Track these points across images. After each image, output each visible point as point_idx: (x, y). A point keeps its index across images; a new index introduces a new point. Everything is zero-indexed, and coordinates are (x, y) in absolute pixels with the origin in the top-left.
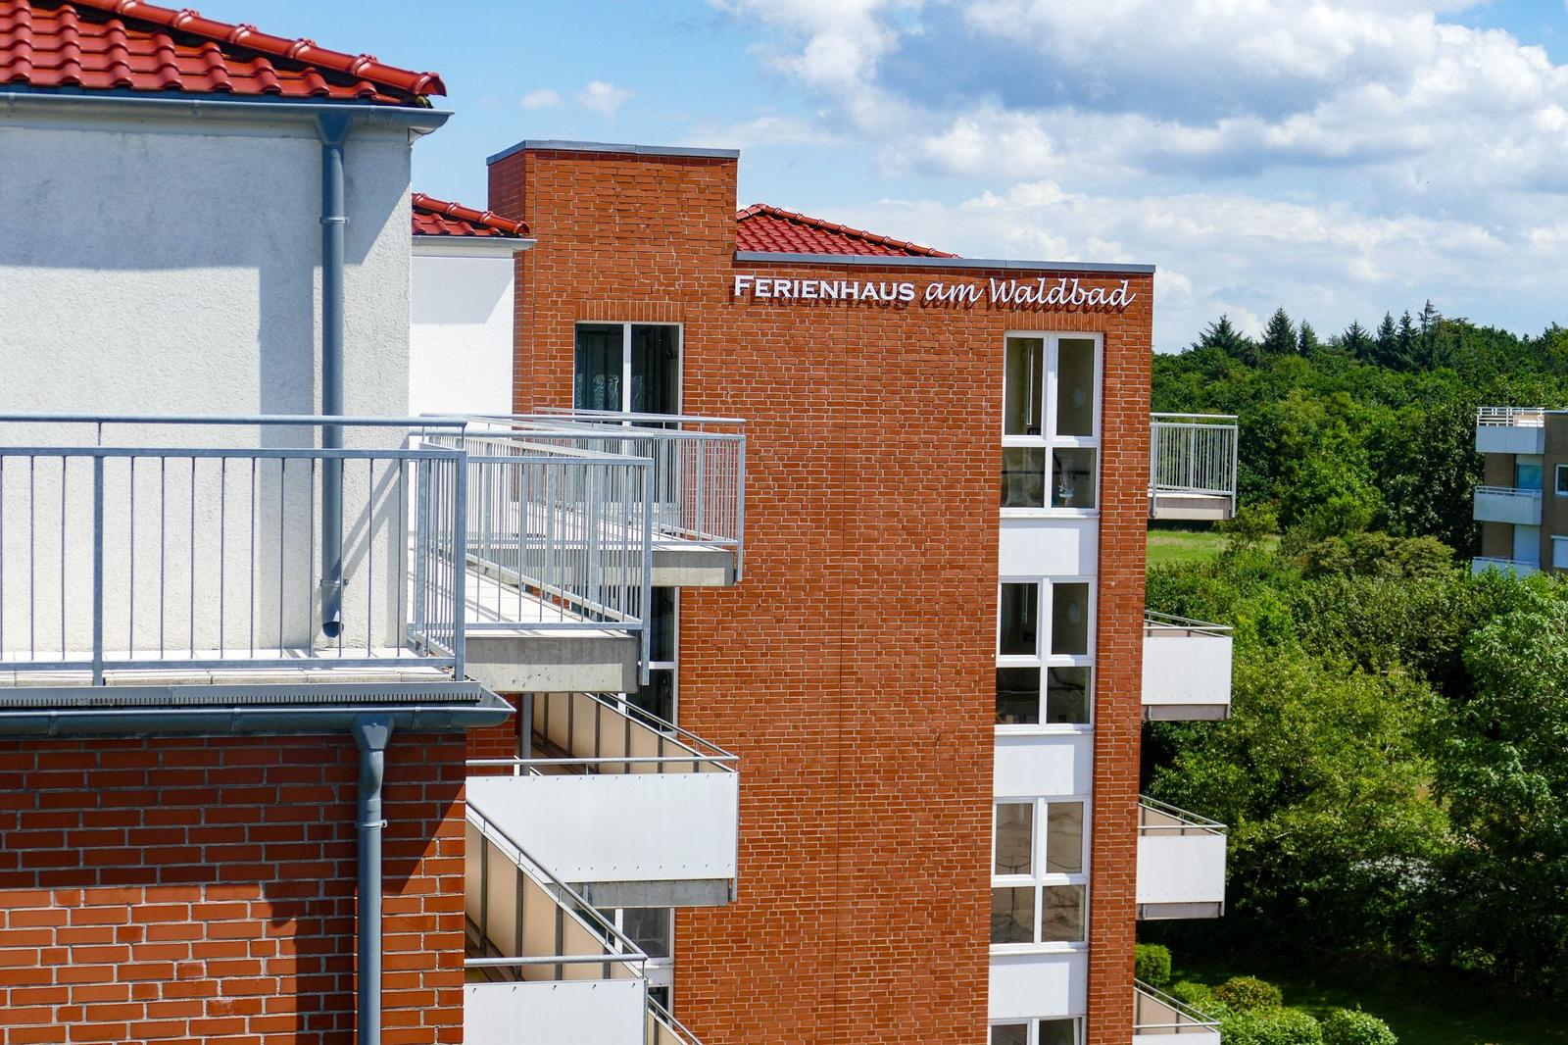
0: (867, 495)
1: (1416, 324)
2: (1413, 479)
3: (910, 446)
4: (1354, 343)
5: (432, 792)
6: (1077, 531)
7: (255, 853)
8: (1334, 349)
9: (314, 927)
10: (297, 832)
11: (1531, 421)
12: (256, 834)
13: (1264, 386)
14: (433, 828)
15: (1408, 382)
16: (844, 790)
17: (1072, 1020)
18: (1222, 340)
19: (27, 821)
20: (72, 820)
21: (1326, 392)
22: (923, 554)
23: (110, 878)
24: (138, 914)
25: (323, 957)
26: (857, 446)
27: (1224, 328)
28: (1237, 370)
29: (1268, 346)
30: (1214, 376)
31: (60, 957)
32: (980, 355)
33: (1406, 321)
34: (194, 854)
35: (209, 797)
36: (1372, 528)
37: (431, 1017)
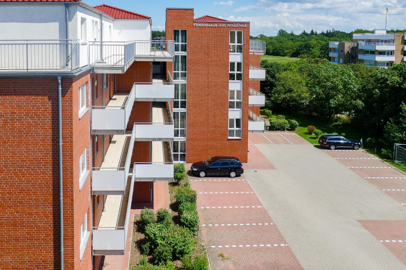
0: (211, 51)
1: (331, 31)
2: (324, 51)
3: (217, 45)
4: (323, 34)
5: (68, 85)
6: (240, 56)
7: (46, 92)
8: (320, 34)
9: (54, 101)
10: (52, 90)
11: (337, 43)
12: (47, 90)
13: (309, 39)
14: (69, 89)
15: (329, 39)
16: (209, 88)
17: (240, 119)
18: (304, 33)
19: (19, 87)
20: (24, 87)
21: (317, 40)
22: (219, 58)
23: (29, 94)
24: (33, 99)
25: (55, 105)
26: (210, 45)
27: (304, 32)
28: (306, 37)
29: (310, 34)
30: (302, 38)
31: (23, 104)
32: (226, 33)
33: (330, 31)
34: (39, 92)
35: (41, 85)
36: (318, 57)
37: (69, 112)
